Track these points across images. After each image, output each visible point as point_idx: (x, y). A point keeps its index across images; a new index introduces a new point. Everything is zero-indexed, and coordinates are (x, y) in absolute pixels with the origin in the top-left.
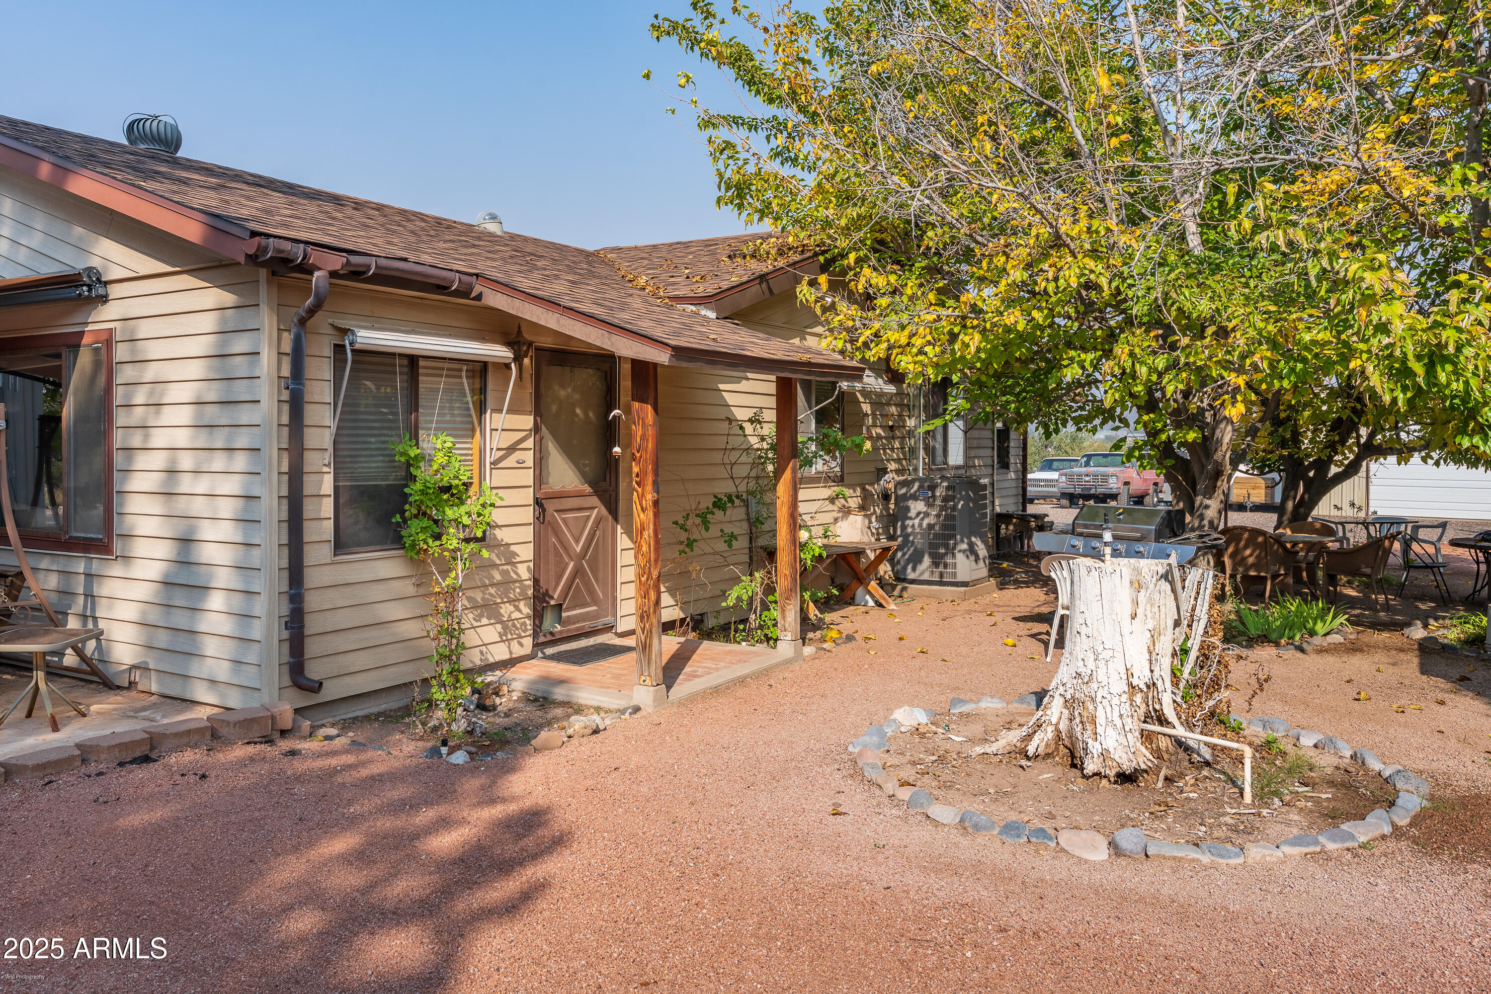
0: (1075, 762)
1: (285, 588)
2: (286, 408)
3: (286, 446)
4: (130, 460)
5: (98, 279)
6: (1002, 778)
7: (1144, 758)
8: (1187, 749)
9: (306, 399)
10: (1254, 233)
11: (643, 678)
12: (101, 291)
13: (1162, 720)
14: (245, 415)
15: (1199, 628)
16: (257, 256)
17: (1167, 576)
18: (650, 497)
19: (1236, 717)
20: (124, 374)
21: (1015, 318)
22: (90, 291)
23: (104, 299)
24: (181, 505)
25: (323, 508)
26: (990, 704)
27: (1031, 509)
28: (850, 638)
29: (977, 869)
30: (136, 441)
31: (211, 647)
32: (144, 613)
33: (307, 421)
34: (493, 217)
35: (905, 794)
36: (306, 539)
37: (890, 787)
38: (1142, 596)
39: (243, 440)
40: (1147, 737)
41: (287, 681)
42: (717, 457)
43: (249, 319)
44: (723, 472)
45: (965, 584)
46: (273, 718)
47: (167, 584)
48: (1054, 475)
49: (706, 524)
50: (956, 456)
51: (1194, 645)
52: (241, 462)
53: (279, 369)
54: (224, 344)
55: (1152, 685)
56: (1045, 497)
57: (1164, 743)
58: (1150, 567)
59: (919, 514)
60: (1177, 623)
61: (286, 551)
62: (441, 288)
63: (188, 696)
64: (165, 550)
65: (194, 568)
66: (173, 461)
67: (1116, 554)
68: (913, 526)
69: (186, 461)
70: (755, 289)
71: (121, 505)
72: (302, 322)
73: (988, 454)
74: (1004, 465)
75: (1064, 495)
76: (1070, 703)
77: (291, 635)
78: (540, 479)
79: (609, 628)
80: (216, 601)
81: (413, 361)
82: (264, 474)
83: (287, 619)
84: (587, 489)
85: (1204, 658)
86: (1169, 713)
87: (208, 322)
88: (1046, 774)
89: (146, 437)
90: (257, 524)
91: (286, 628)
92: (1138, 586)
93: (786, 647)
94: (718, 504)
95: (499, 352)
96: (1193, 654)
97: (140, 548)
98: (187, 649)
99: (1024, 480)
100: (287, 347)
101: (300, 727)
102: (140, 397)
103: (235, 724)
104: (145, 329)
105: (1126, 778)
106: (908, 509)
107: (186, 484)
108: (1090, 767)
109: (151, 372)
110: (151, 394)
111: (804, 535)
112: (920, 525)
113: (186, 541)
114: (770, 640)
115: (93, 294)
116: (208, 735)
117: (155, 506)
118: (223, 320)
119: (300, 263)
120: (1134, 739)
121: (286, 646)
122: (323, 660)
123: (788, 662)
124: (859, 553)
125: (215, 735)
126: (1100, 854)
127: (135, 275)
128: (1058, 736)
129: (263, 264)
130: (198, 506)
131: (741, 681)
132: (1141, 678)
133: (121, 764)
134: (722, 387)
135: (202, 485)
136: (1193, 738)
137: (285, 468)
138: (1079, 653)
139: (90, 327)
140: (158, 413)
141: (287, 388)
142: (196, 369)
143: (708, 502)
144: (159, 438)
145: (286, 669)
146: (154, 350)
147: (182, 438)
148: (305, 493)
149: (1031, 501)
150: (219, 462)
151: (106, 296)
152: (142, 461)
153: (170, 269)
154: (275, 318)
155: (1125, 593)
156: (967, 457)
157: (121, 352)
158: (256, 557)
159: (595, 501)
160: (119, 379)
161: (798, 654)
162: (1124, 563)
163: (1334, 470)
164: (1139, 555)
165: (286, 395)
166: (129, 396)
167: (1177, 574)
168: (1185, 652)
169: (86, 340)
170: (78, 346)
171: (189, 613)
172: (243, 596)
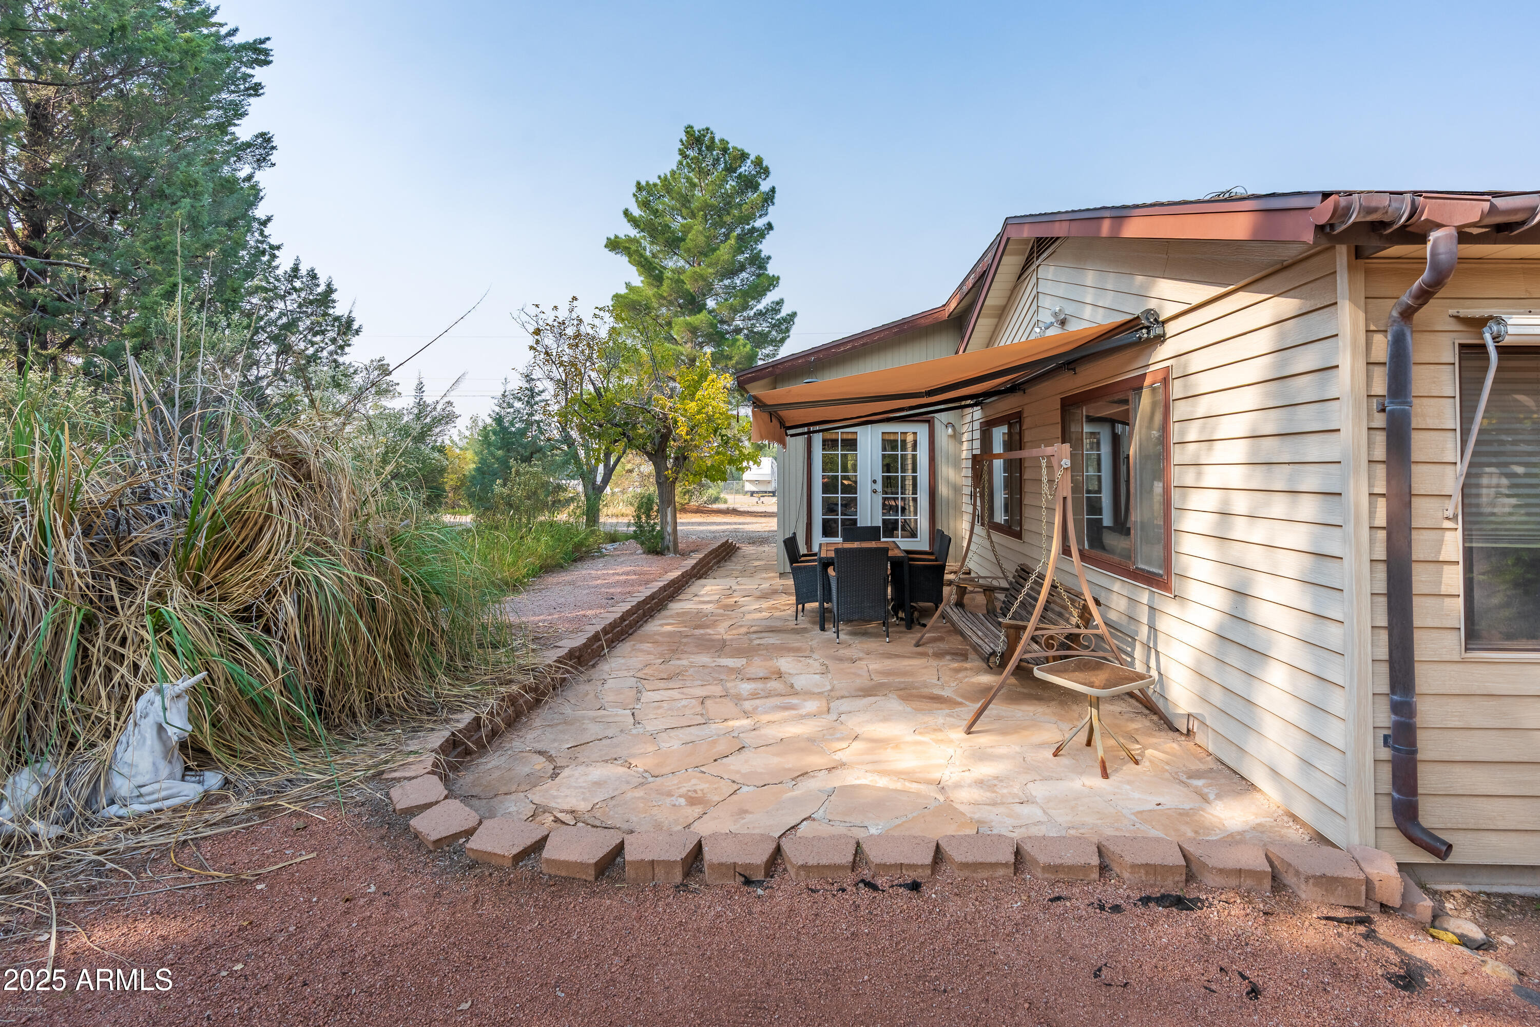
1: (1385, 688)
2: (1380, 439)
3: (1383, 491)
5: (1156, 320)
9: (1413, 425)
12: (1159, 331)
14: (1313, 449)
16: (1332, 226)
20: (1179, 411)
22: (1148, 333)
23: (1161, 339)
24: (1235, 552)
25: (1445, 579)
30: (1189, 479)
32: (1198, 661)
33: (1415, 456)
36: (1417, 622)
39: (1311, 480)
41: (1387, 819)
43: (1318, 325)
46: (1368, 882)
52: (1308, 508)
53: (1369, 384)
61: (1384, 636)
64: (1219, 599)
65: (1254, 629)
66: (1226, 502)
69: (1241, 503)
71: (1177, 543)
72: (1407, 314)
77: (1394, 756)
80: (1277, 675)
82: (1350, 528)
83: (1387, 732)
87: (1264, 341)
89: (1199, 475)
90: (1338, 593)
91: (1386, 744)
97: (1193, 591)
98: (1246, 720)
100: (1381, 354)
101: (1413, 906)
102: (1193, 433)
103: (1307, 879)
104: (1196, 362)
107: (1240, 529)
109: (1203, 407)
110: (1203, 429)
113: (1240, 594)
115: (1152, 335)
116: (1267, 884)
117: (1208, 549)
119: (1404, 226)
121: (1386, 772)
122: (1447, 800)
125: (1277, 882)
127: (1187, 307)
129: (1341, 238)
130: (1254, 557)
133: (1146, 901)
135: (1259, 532)
137: (1381, 519)
139: (1152, 368)
140: (1210, 449)
141: (1383, 410)
142: (1251, 398)
144: (1212, 477)
145: (1386, 803)
146: (1204, 383)
147: (1236, 477)
148: (1414, 558)
150: (1279, 506)
151: (1164, 335)
152: (1196, 500)
153: (1221, 290)
154: (1361, 316)
157: (1177, 388)
158: (1334, 636)
160: (1175, 416)
165: (1380, 420)
166: (1183, 432)
169: (1147, 382)
170: (1141, 388)
171: (1244, 676)
172: (1314, 681)
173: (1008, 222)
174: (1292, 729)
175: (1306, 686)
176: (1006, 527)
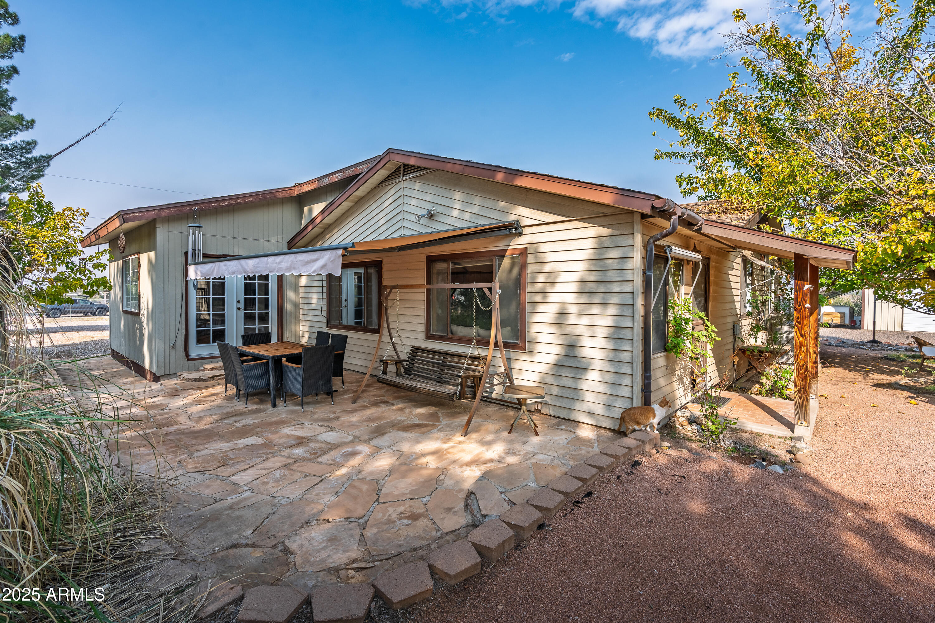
1: (643, 372)
2: (643, 284)
3: (643, 303)
4: (534, 307)
5: (517, 225)
11: (800, 422)
12: (519, 231)
16: (659, 208)
20: (532, 268)
22: (515, 231)
23: (520, 234)
24: (569, 329)
30: (538, 298)
31: (589, 397)
32: (543, 378)
39: (615, 299)
47: (558, 365)
52: (612, 310)
53: (642, 265)
54: (601, 253)
59: (786, 332)
61: (643, 354)
62: (691, 225)
63: (573, 418)
64: (556, 350)
65: (579, 359)
66: (563, 309)
68: (782, 337)
69: (573, 309)
71: (528, 328)
77: (645, 395)
80: (593, 375)
83: (642, 387)
87: (590, 244)
89: (545, 297)
90: (623, 340)
91: (641, 392)
97: (539, 348)
98: (574, 397)
100: (644, 254)
102: (541, 278)
104: (543, 248)
106: (779, 329)
107: (572, 319)
109: (549, 267)
110: (548, 277)
112: (787, 337)
113: (571, 346)
116: (641, 448)
118: (601, 242)
121: (642, 400)
127: (541, 223)
130: (580, 330)
134: (730, 273)
135: (585, 320)
137: (643, 314)
139: (510, 247)
140: (553, 286)
141: (644, 275)
142: (582, 266)
144: (553, 298)
146: (550, 257)
147: (570, 298)
150: (596, 310)
151: (522, 233)
152: (542, 308)
153: (566, 219)
157: (531, 258)
160: (528, 270)
165: (643, 278)
166: (534, 278)
169: (508, 253)
170: (504, 256)
171: (573, 380)
172: (615, 375)
173: (389, 151)
174: (601, 395)
175: (609, 377)
176: (359, 327)
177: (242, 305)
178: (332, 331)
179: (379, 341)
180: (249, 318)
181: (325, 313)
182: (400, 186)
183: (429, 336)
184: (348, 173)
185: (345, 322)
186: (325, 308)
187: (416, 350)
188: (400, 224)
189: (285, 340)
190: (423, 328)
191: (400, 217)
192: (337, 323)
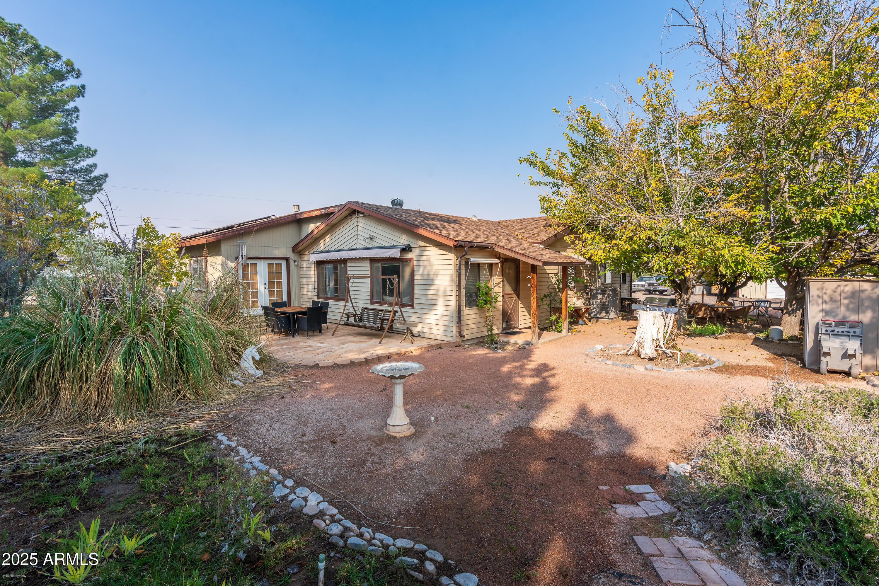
0: (639, 355)
1: (458, 315)
3: (457, 284)
5: (410, 247)
6: (622, 358)
7: (655, 354)
8: (666, 353)
9: (461, 274)
10: (690, 232)
11: (534, 337)
13: (660, 347)
14: (447, 278)
15: (670, 327)
17: (662, 315)
18: (535, 295)
19: (679, 347)
21: (627, 247)
25: (464, 298)
26: (619, 346)
27: (634, 296)
28: (580, 331)
29: (616, 371)
33: (461, 279)
34: (475, 217)
35: (600, 360)
36: (461, 304)
37: (597, 358)
38: (656, 320)
40: (657, 351)
41: (458, 335)
42: (546, 283)
44: (546, 287)
45: (611, 319)
46: (456, 344)
48: (643, 283)
49: (542, 301)
50: (609, 280)
51: (669, 331)
53: (456, 268)
55: (658, 339)
56: (640, 291)
57: (660, 352)
58: (659, 313)
60: (665, 326)
61: (457, 307)
62: (486, 248)
67: (650, 310)
70: (553, 238)
72: (461, 258)
73: (618, 279)
74: (624, 281)
75: (647, 290)
76: (639, 343)
77: (459, 325)
78: (503, 291)
79: (517, 327)
81: (479, 264)
82: (453, 291)
83: (457, 322)
84: (513, 292)
85: (671, 333)
86: (662, 346)
88: (632, 358)
90: (452, 301)
91: (457, 324)
92: (655, 317)
93: (564, 332)
94: (545, 296)
95: (497, 261)
96: (669, 333)
99: (631, 284)
100: (458, 263)
101: (462, 345)
105: (651, 359)
108: (642, 356)
109: (422, 268)
111: (569, 305)
114: (560, 332)
115: (409, 250)
120: (653, 351)
122: (465, 330)
123: (565, 336)
124: (581, 309)
126: (643, 369)
128: (635, 350)
129: (456, 246)
131: (554, 340)
132: (655, 338)
133: (437, 348)
136: (668, 351)
138: (641, 332)
141: (458, 272)
143: (543, 295)
145: (458, 332)
148: (461, 295)
149: (634, 292)
151: (412, 251)
153: (427, 245)
154: (455, 257)
155: (652, 319)
156: (612, 281)
157: (415, 263)
158: (450, 308)
159: (515, 295)
161: (567, 335)
162: (653, 313)
163: (738, 284)
164: (655, 310)
165: (457, 274)
167: (664, 315)
168: (667, 332)
172: (447, 316)
173: (350, 202)
176: (337, 298)
177: (267, 286)
178: (321, 301)
179: (345, 306)
180: (271, 293)
181: (316, 290)
182: (355, 220)
183: (372, 302)
184: (327, 211)
185: (328, 295)
186: (316, 287)
187: (364, 309)
188: (356, 241)
189: (292, 305)
190: (369, 298)
191: (356, 237)
192: (323, 296)
